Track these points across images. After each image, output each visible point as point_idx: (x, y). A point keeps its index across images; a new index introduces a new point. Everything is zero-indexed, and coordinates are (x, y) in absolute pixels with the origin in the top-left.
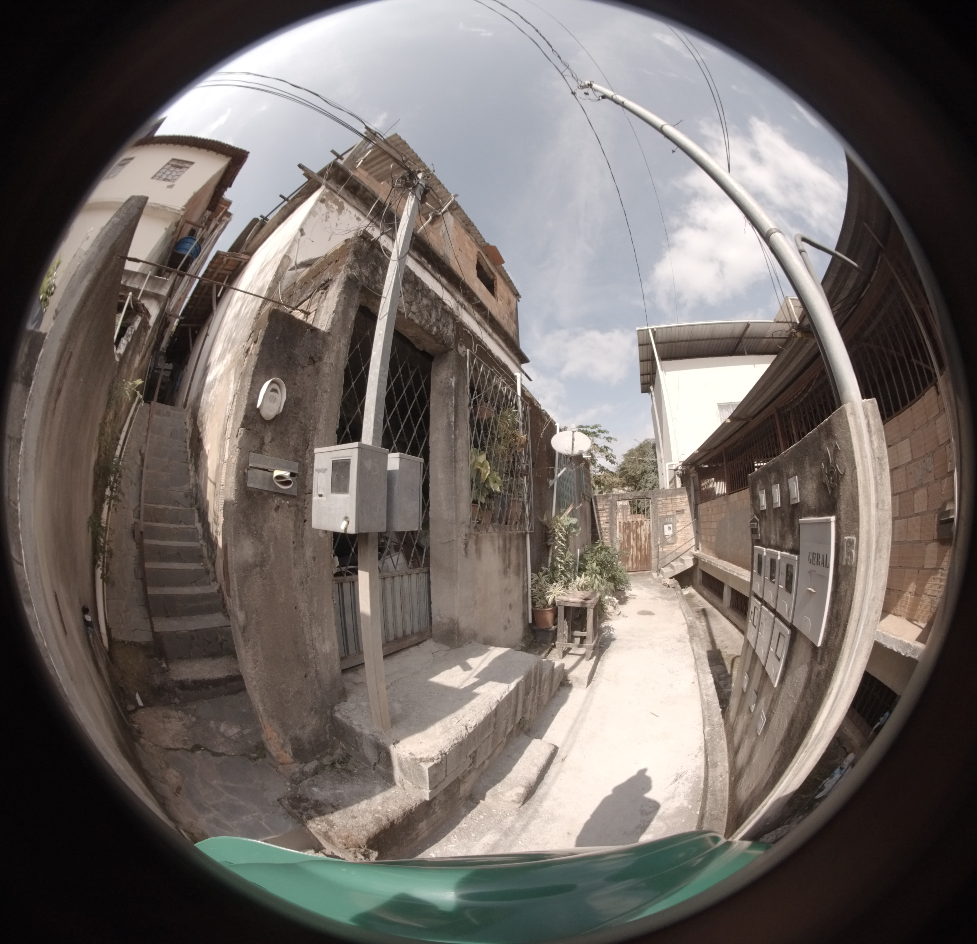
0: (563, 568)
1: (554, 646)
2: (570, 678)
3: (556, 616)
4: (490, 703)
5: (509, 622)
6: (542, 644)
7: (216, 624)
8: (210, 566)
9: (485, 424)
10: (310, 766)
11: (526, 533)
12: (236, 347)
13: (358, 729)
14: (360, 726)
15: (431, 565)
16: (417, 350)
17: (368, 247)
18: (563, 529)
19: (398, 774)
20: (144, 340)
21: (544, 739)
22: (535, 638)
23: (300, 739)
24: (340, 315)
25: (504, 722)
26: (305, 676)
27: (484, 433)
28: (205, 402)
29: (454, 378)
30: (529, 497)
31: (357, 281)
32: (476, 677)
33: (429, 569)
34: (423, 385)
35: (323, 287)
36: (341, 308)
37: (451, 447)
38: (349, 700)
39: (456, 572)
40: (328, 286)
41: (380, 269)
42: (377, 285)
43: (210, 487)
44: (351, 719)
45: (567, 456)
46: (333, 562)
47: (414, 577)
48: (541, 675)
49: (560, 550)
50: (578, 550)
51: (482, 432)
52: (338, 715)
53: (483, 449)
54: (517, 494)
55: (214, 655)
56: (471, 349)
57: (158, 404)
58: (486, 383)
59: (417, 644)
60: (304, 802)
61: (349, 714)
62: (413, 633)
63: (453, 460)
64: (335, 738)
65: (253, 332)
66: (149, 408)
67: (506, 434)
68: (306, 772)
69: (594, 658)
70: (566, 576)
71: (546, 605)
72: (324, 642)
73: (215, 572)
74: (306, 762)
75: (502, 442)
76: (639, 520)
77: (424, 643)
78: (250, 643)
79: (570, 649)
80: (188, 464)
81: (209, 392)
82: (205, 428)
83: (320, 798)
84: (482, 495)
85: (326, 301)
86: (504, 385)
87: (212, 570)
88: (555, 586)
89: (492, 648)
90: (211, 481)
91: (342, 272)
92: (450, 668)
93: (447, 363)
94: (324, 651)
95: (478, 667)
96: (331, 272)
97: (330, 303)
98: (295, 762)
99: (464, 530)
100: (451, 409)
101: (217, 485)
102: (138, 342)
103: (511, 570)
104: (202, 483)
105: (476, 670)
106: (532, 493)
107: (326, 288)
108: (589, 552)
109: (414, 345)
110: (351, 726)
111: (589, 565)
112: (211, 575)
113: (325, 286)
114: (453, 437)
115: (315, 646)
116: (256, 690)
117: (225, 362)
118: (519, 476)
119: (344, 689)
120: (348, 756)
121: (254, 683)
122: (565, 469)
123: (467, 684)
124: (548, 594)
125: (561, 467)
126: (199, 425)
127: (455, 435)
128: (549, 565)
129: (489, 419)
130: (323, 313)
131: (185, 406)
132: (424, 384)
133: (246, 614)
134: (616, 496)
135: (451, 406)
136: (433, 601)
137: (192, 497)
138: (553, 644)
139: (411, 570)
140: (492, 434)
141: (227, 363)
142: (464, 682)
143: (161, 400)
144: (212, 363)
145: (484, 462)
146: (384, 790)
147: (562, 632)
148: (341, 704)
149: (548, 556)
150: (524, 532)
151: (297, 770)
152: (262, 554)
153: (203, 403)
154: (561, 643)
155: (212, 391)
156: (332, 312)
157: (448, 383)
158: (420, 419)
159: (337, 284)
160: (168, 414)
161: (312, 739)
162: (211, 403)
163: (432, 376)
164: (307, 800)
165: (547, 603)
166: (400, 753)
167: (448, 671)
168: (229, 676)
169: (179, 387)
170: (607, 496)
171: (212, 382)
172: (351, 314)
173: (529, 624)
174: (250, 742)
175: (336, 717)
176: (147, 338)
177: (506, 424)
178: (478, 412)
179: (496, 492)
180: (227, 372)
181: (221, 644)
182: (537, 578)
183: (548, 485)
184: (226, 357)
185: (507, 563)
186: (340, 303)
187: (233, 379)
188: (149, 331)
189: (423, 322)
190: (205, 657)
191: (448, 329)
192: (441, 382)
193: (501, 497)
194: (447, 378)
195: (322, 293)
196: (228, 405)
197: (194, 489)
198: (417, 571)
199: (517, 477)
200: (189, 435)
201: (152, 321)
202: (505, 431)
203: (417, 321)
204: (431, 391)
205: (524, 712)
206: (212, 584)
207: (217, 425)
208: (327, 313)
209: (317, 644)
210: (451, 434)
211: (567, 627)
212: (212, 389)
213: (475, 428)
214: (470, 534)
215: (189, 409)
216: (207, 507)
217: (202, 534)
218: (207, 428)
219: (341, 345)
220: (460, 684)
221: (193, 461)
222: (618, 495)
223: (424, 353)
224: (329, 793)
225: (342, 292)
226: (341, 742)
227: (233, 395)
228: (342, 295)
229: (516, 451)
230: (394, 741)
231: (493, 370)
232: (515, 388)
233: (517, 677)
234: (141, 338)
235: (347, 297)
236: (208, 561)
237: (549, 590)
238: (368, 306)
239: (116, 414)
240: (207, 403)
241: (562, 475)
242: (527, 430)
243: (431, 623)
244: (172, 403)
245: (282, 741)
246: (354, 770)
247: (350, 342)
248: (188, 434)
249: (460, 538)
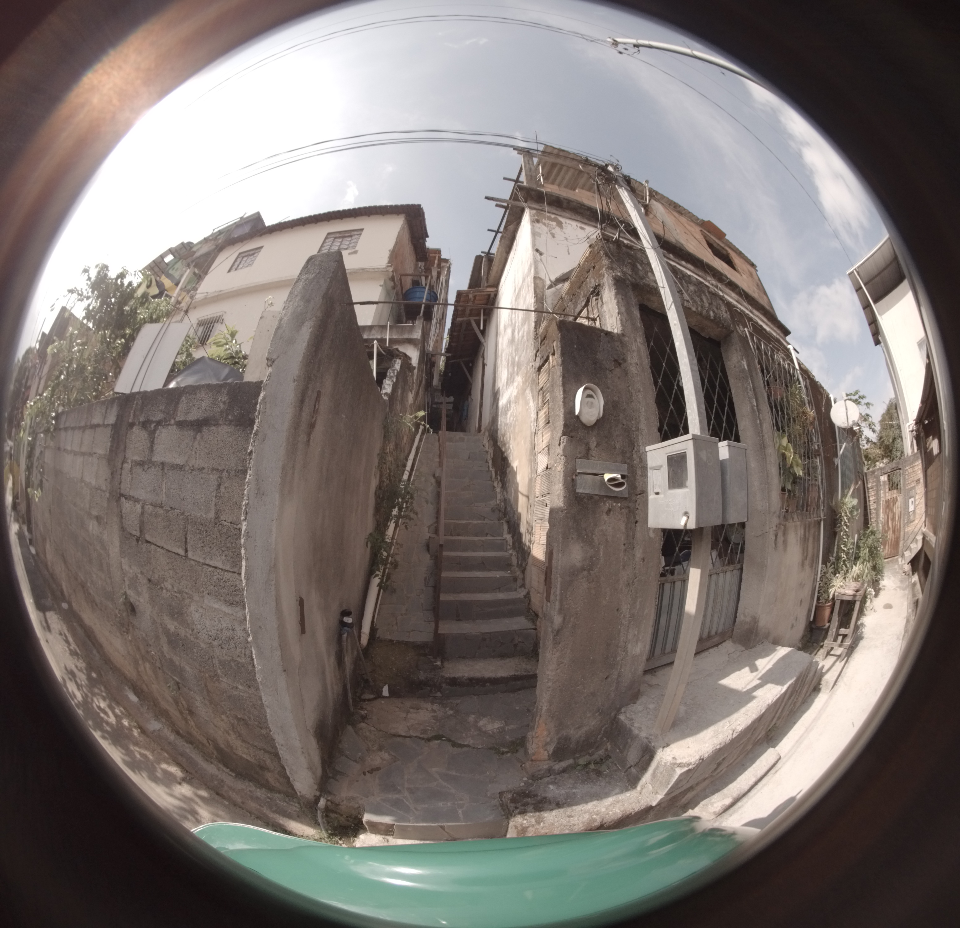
0: (845, 557)
1: (822, 647)
2: (822, 682)
3: (832, 612)
4: (762, 706)
5: (796, 620)
6: (815, 644)
7: (515, 627)
8: (518, 573)
9: (780, 405)
10: (564, 764)
11: (821, 520)
12: (523, 368)
13: (636, 732)
14: (639, 728)
15: (745, 561)
16: (704, 338)
17: (615, 247)
18: (848, 511)
19: (647, 777)
20: (413, 380)
21: (777, 748)
22: (811, 638)
23: (570, 739)
24: (625, 315)
25: (762, 727)
26: (606, 678)
27: (782, 414)
28: (503, 424)
29: (744, 360)
30: (822, 480)
31: (624, 281)
32: (759, 679)
33: (742, 565)
34: (720, 373)
35: (595, 294)
36: (623, 309)
37: (759, 433)
38: (639, 702)
39: (766, 566)
40: (599, 292)
41: (638, 265)
42: (644, 281)
43: (522, 501)
44: (634, 721)
45: (844, 429)
46: (660, 563)
47: (729, 574)
48: (807, 677)
49: (845, 537)
50: (856, 535)
51: (780, 413)
52: (622, 717)
53: (784, 431)
54: (813, 477)
55: (503, 656)
56: (747, 328)
57: (447, 433)
58: (771, 361)
59: (717, 645)
60: (530, 797)
61: (634, 716)
62: (716, 633)
63: (762, 446)
64: (605, 739)
65: (537, 351)
66: (437, 437)
67: (798, 413)
68: (554, 770)
69: (846, 659)
70: (846, 566)
71: (827, 600)
72: (637, 643)
73: (524, 579)
74: (560, 761)
75: (796, 422)
76: (895, 496)
77: (724, 644)
78: (560, 645)
79: (832, 648)
80: (493, 481)
81: (506, 414)
82: (509, 447)
83: (549, 795)
84: (789, 481)
85: (605, 306)
86: (784, 360)
87: (521, 576)
88: (837, 578)
89: (779, 648)
90: (522, 494)
91: (606, 275)
92: (739, 669)
93: (733, 347)
94: (634, 653)
95: (764, 668)
96: (594, 278)
97: (610, 306)
98: (549, 759)
99: (776, 521)
100: (751, 393)
101: (530, 497)
102: (405, 381)
103: (807, 562)
104: (512, 498)
105: (761, 672)
106: (824, 476)
107: (598, 294)
108: (862, 538)
109: (699, 334)
110: (630, 728)
111: (861, 552)
112: (519, 582)
113: (596, 292)
114: (758, 422)
115: (627, 648)
116: (548, 691)
117: (515, 384)
118: (813, 456)
119: (639, 690)
120: (608, 757)
121: (550, 684)
122: (845, 444)
123: (749, 687)
124: (831, 588)
125: (841, 443)
126: (501, 446)
127: (760, 420)
128: (835, 555)
129: (782, 399)
130: (607, 317)
131: (479, 430)
132: (721, 371)
133: (564, 619)
134: (880, 471)
135: (750, 390)
136: (741, 599)
137: (500, 511)
138: (822, 644)
139: (727, 567)
140: (788, 415)
141: (518, 384)
142: (748, 684)
143: (450, 428)
144: (501, 388)
145: (787, 445)
146: (621, 792)
147: (832, 629)
148: (629, 706)
149: (835, 543)
150: (819, 518)
151: (545, 767)
152: (591, 558)
153: (501, 425)
154: (828, 642)
155: (509, 413)
156: (617, 314)
157: (741, 366)
158: (726, 408)
159: (607, 287)
160: (462, 440)
161: (582, 739)
162: (511, 424)
163: (725, 363)
164: (535, 796)
165: (829, 597)
166: (664, 757)
167: (737, 673)
168: (515, 675)
169: (467, 416)
170: (873, 472)
171: (507, 405)
172: (635, 312)
173: (810, 622)
174: (507, 737)
175: (619, 719)
176: (415, 377)
177: (796, 402)
178: (773, 393)
179: (799, 475)
180: (522, 392)
181: (516, 646)
182: (825, 570)
183: (834, 464)
184: (515, 379)
185: (805, 554)
186: (620, 304)
187: (531, 397)
188: (416, 371)
189: (700, 309)
190: (494, 657)
191: (722, 311)
192: (735, 367)
193: (802, 482)
194: (739, 362)
195: (597, 299)
196: (531, 422)
197: (502, 504)
198: (731, 567)
199: (812, 458)
200: (490, 457)
201: (415, 361)
202: (796, 409)
203: (694, 309)
204: (729, 378)
205: (779, 718)
206: (518, 590)
207: (522, 442)
208: (612, 316)
209: (629, 646)
210: (756, 420)
211: (837, 623)
212: (508, 410)
213: (774, 409)
214: (780, 524)
215: (484, 433)
216: (519, 518)
217: (511, 544)
218: (511, 446)
219: (639, 344)
220: (743, 686)
221: (499, 478)
222: (881, 469)
223: (710, 340)
224: (563, 792)
225: (617, 294)
226: (608, 744)
227: (535, 412)
228: (618, 296)
229: (808, 430)
230: (665, 745)
231: (771, 346)
232: (792, 361)
233: (791, 679)
234: (408, 378)
235: (623, 297)
236: (517, 569)
237: (832, 582)
238: (645, 303)
239: (397, 446)
240: (506, 424)
241: (843, 453)
242: (812, 405)
243: (734, 622)
244: (463, 429)
245: (548, 740)
246: (605, 771)
247: (645, 339)
248: (489, 455)
249: (771, 530)
